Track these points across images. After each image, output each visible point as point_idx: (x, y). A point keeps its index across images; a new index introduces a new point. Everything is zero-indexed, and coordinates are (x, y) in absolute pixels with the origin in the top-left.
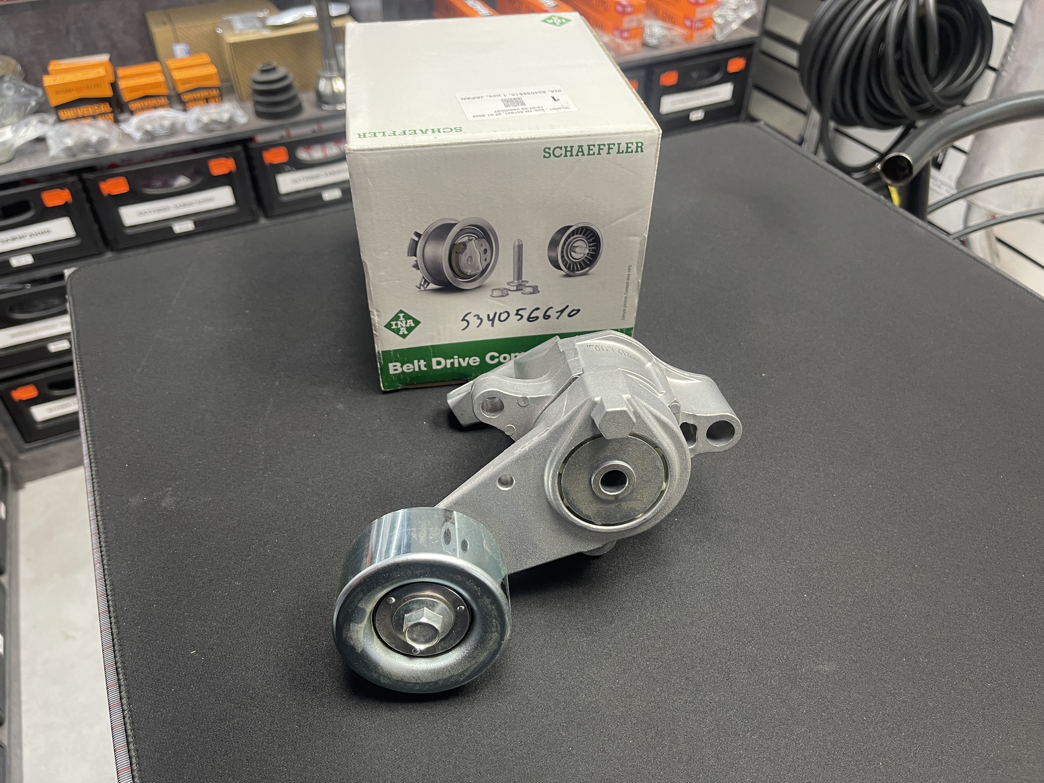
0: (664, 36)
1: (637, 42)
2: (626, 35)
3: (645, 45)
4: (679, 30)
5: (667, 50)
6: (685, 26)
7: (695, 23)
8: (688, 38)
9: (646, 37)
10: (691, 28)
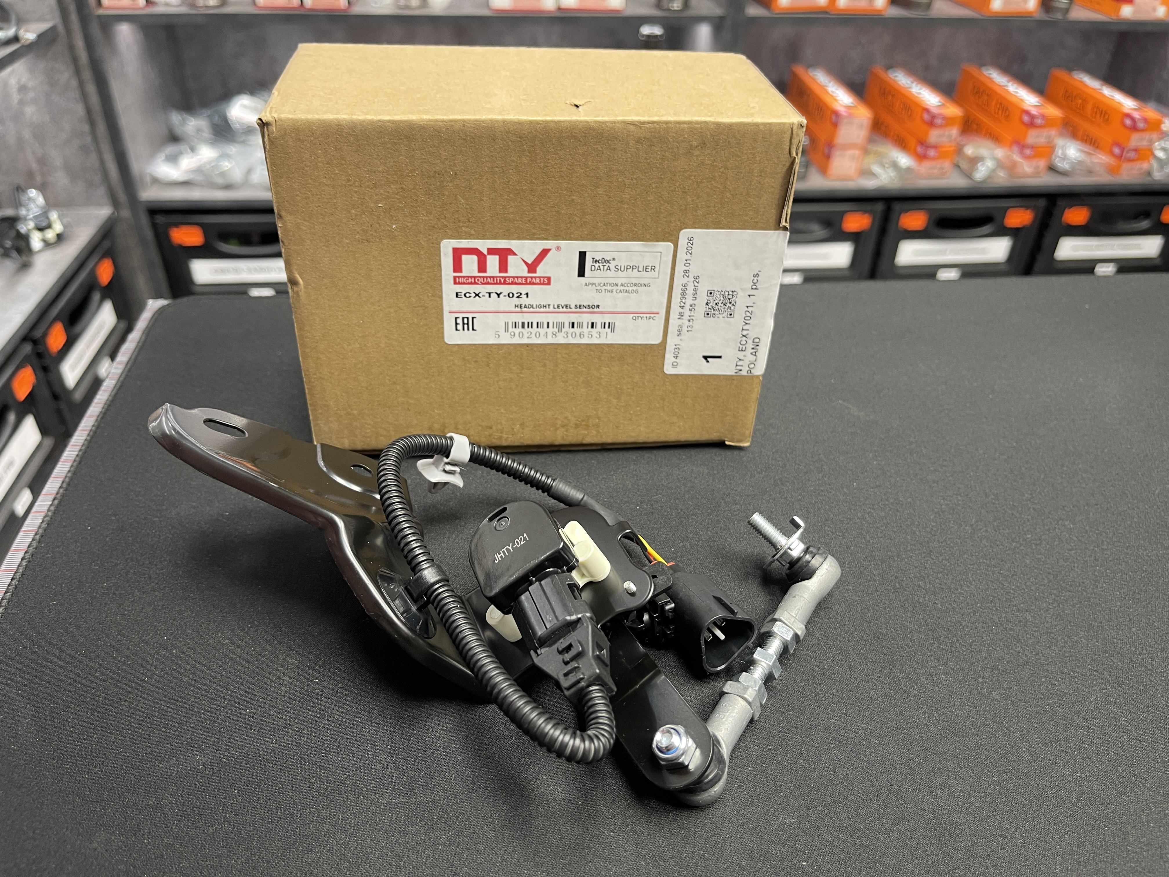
0: (1080, 163)
1: (1042, 164)
2: (1028, 152)
3: (1052, 169)
4: (1103, 158)
5: (1081, 180)
6: (1112, 154)
7: (1128, 152)
8: (1113, 170)
9: (1055, 160)
10: (1119, 157)
